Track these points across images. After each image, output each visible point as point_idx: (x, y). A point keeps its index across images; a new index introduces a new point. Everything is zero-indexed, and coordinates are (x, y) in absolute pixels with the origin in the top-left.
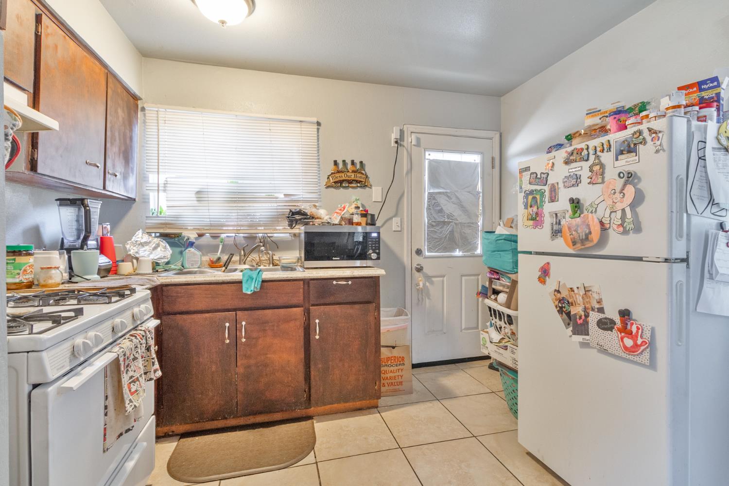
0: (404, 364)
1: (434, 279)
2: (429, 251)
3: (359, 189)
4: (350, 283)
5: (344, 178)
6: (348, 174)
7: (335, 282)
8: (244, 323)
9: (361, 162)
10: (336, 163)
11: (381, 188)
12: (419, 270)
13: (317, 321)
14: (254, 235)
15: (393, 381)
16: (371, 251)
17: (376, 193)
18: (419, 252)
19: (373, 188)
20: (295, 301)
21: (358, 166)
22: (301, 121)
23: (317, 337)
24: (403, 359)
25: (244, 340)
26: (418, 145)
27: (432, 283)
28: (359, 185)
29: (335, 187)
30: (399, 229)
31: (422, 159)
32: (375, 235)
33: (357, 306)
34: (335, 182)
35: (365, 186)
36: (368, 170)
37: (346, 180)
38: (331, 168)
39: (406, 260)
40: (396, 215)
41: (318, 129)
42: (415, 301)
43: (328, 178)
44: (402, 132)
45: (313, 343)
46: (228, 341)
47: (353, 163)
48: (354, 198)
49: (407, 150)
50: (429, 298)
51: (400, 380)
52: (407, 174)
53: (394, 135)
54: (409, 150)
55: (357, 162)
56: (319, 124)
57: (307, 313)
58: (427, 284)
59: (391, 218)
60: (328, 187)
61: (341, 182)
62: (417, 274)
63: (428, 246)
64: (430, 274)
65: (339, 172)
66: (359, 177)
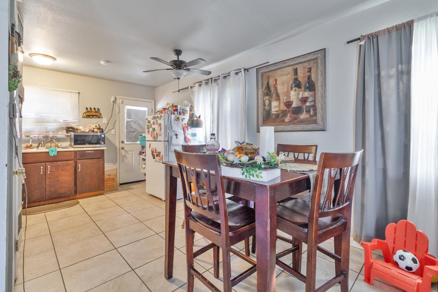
0: (114, 180)
1: (129, 152)
2: (127, 142)
3: (97, 118)
4: (93, 152)
5: (90, 114)
6: (92, 113)
7: (87, 152)
8: (49, 167)
9: (98, 109)
10: (87, 109)
11: (107, 118)
12: (123, 148)
13: (80, 165)
14: (48, 136)
15: (110, 186)
16: (101, 142)
17: (105, 120)
18: (123, 142)
19: (103, 118)
20: (70, 158)
21: (97, 110)
22: (71, 92)
23: (80, 170)
24: (114, 179)
25: (49, 172)
26: (122, 102)
27: (128, 153)
28: (97, 117)
29: (86, 118)
30: (114, 134)
31: (124, 109)
32: (103, 136)
33: (95, 160)
34: (87, 116)
35: (100, 118)
36: (101, 111)
37: (91, 115)
38: (85, 110)
39: (117, 145)
40: (113, 129)
41: (79, 95)
42: (121, 160)
43: (83, 114)
44: (116, 98)
45: (78, 173)
46: (42, 173)
47: (94, 109)
48: (95, 122)
49: (118, 105)
50: (127, 159)
51: (113, 186)
52: (118, 113)
53: (113, 99)
54: (119, 105)
55: (96, 108)
56: (79, 93)
57: (76, 162)
58: (126, 154)
59: (111, 130)
60: (83, 118)
61: (89, 116)
62: (122, 150)
63: (126, 140)
64: (127, 150)
65: (88, 112)
66: (97, 114)
